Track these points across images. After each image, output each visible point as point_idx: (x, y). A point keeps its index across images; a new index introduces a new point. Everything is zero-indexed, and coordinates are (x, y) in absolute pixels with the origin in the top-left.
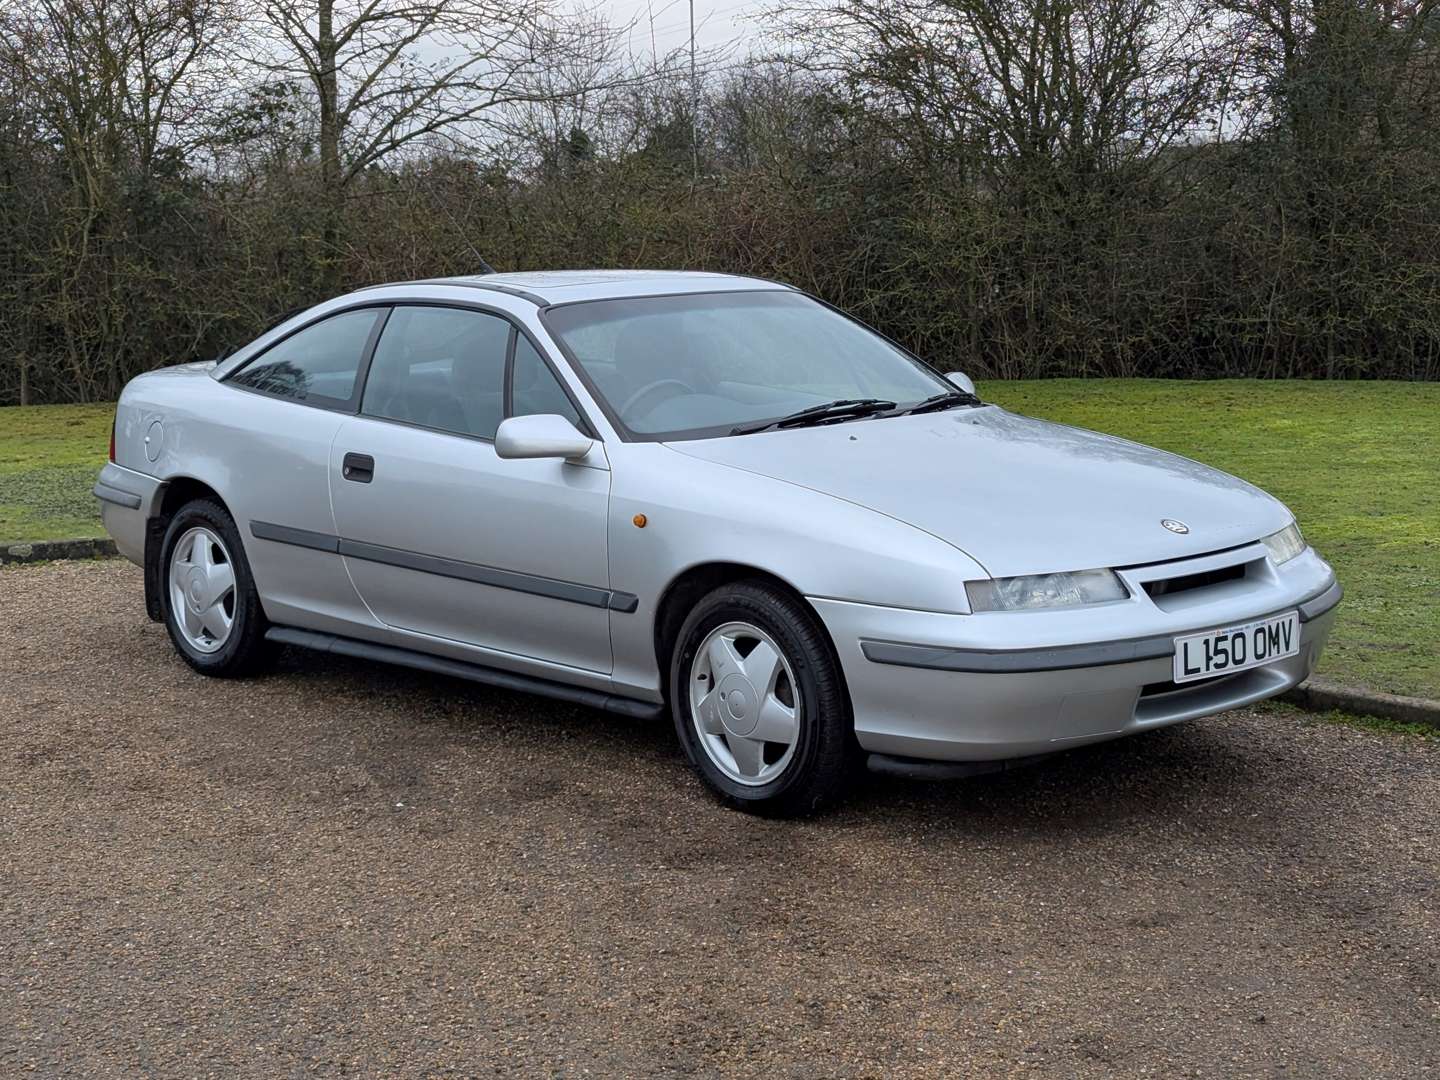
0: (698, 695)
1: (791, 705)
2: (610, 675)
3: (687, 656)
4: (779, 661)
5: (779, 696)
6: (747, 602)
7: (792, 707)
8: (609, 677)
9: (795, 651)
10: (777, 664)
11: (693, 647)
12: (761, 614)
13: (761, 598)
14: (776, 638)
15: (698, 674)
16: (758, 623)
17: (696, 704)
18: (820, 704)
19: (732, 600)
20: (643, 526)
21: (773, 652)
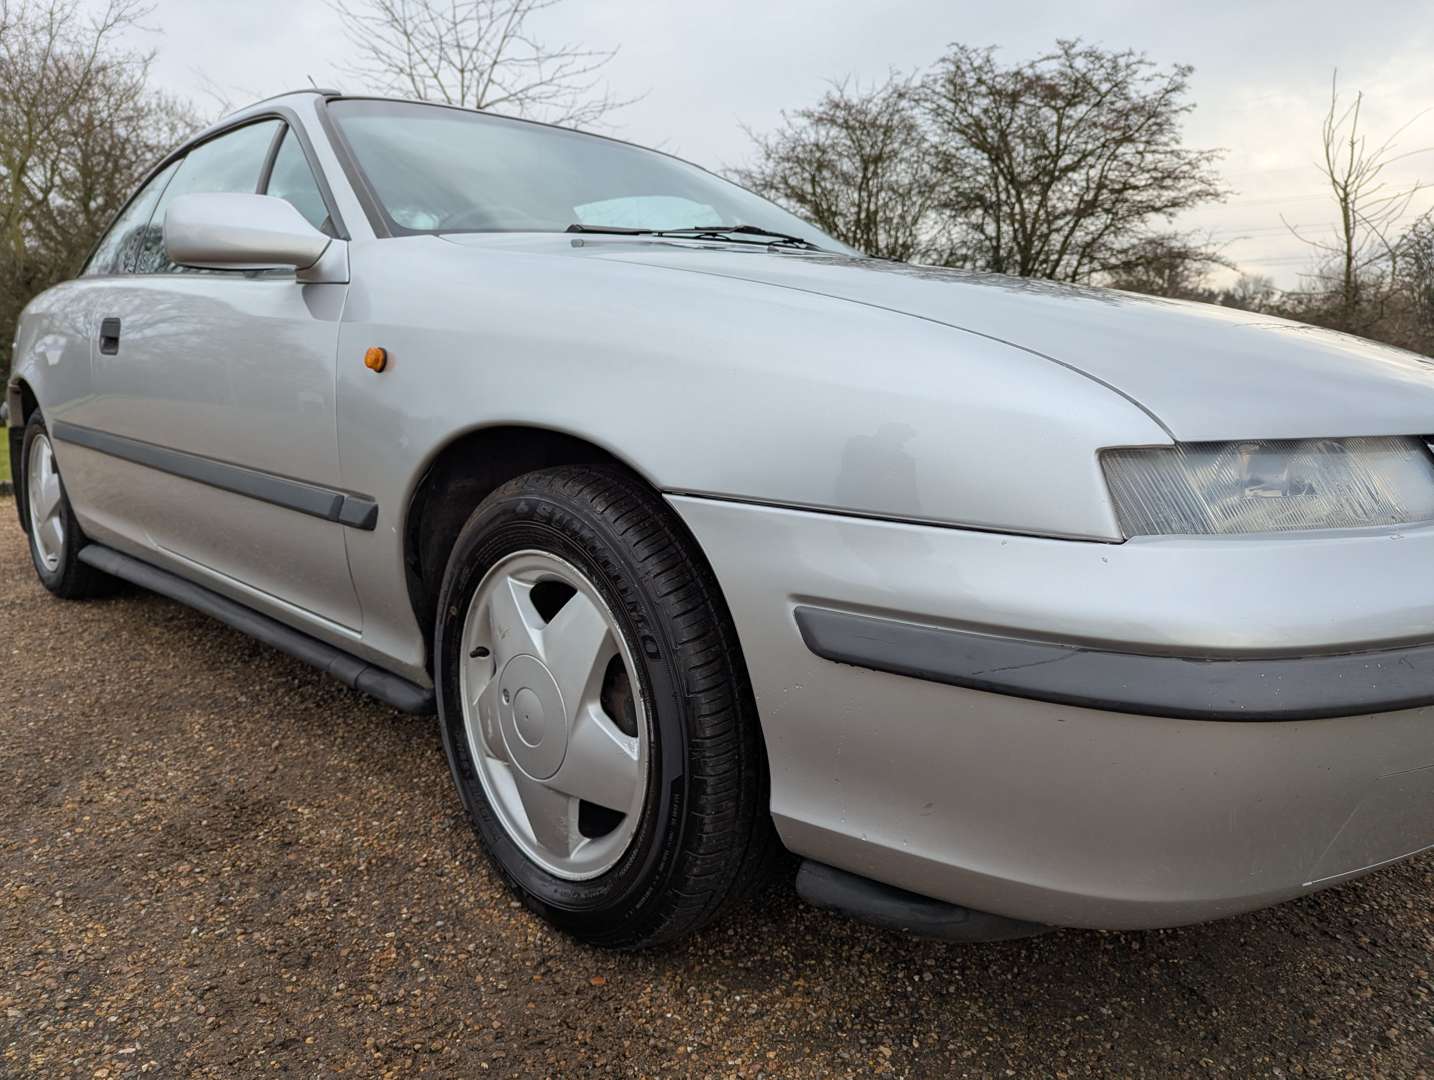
0: (475, 684)
1: (632, 732)
2: (360, 633)
3: (454, 611)
4: (609, 634)
5: (609, 709)
6: (549, 509)
7: (634, 734)
8: (359, 636)
9: (643, 619)
10: (605, 640)
11: (464, 595)
12: (574, 534)
13: (575, 502)
14: (602, 587)
15: (472, 648)
16: (569, 553)
17: (470, 700)
18: (692, 745)
19: (523, 507)
20: (381, 370)
21: (598, 616)
